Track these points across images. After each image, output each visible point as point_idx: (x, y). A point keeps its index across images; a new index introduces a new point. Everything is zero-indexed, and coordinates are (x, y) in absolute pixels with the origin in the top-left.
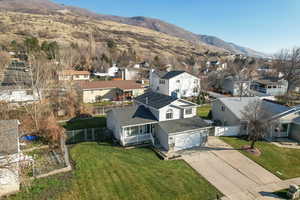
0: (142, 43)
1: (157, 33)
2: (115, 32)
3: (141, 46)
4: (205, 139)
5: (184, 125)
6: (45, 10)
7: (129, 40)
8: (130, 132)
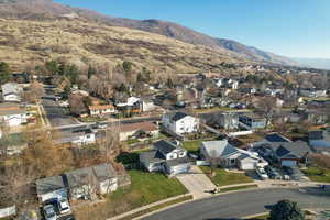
2: (127, 42)
4: (189, 168)
5: (179, 161)
6: (51, 14)
7: (142, 50)
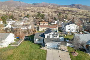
0: (72, 13)
1: (79, 9)
2: (63, 10)
3: (71, 14)
6: (45, 5)
7: (68, 12)
8: (38, 40)
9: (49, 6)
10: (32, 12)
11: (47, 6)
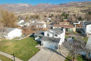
8: (39, 37)
9: (78, 5)
10: (58, 12)
11: (75, 5)
